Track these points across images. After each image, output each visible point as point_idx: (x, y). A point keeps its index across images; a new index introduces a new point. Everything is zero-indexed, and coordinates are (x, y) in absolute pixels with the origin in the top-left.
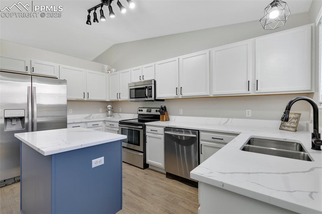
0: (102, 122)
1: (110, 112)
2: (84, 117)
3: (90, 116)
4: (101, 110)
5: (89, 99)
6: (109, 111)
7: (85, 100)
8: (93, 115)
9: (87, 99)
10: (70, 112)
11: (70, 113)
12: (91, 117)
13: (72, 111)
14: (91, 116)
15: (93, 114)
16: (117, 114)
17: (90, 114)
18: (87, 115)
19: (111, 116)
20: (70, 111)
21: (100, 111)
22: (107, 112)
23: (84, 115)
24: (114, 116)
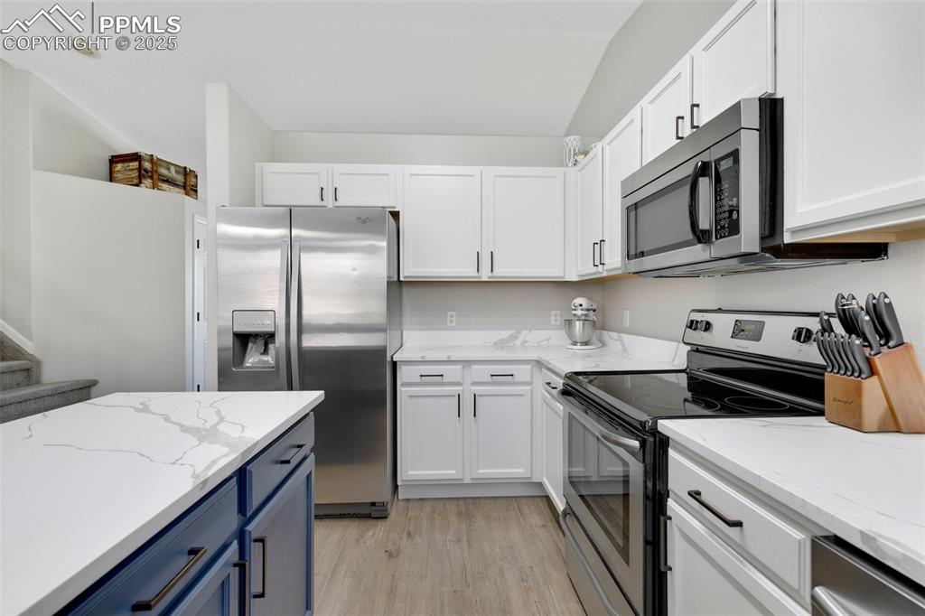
0: (529, 367)
1: (578, 325)
2: (493, 341)
3: (514, 337)
4: (555, 317)
5: (495, 274)
6: (578, 323)
7: (485, 278)
8: (524, 335)
9: (490, 274)
10: (451, 322)
11: (449, 324)
12: (518, 342)
13: (454, 319)
14: (517, 338)
15: (523, 332)
16: (614, 335)
17: (513, 332)
18: (505, 334)
19: (586, 343)
20: (449, 319)
21: (553, 318)
22: (569, 323)
23: (493, 332)
24: (603, 344)
